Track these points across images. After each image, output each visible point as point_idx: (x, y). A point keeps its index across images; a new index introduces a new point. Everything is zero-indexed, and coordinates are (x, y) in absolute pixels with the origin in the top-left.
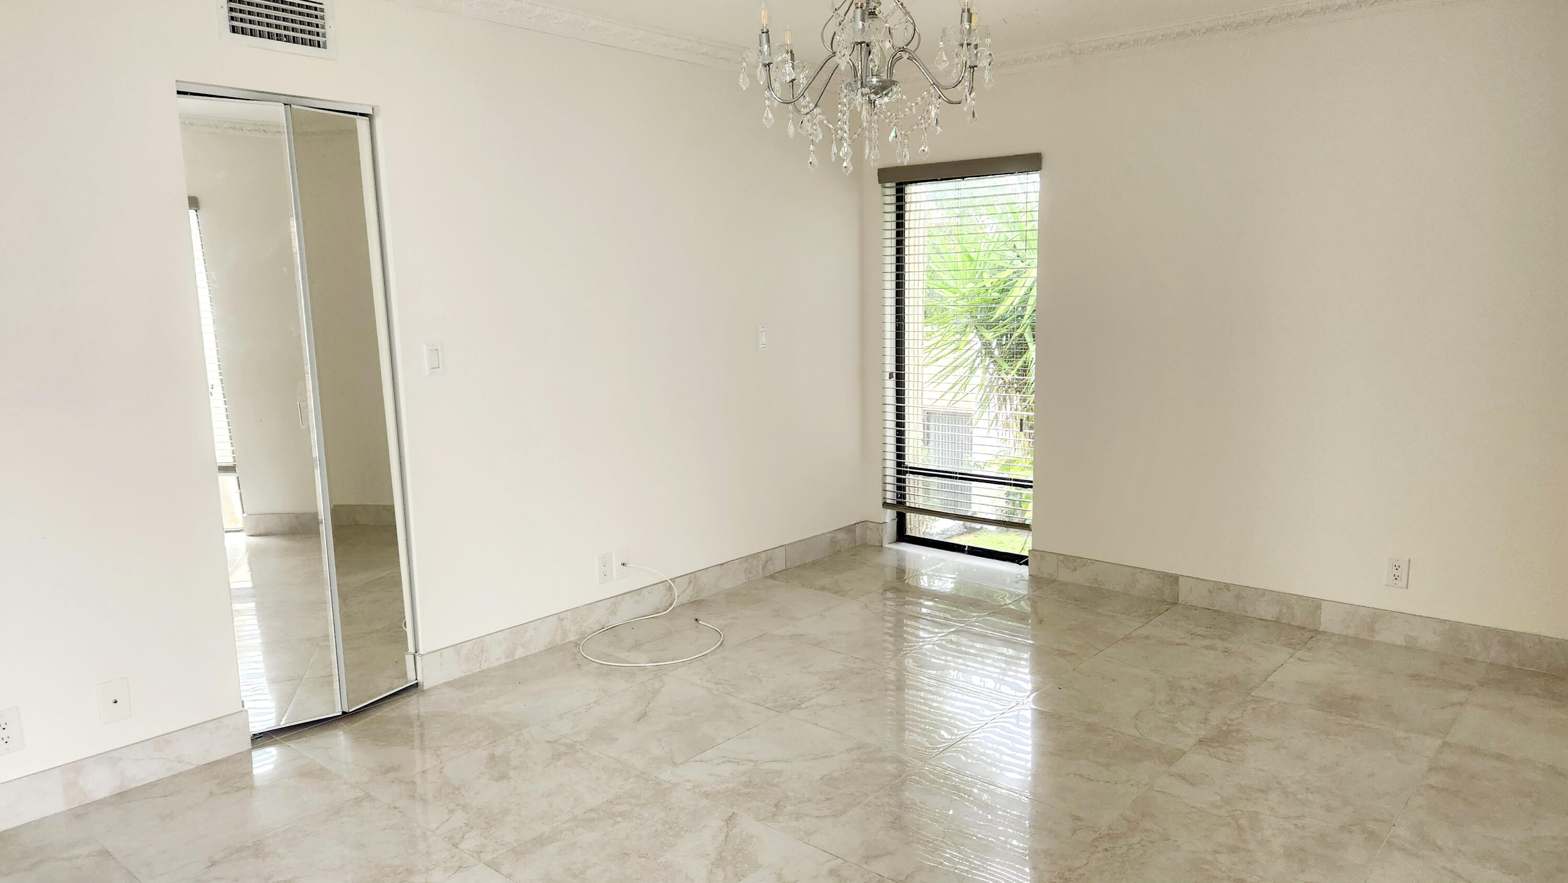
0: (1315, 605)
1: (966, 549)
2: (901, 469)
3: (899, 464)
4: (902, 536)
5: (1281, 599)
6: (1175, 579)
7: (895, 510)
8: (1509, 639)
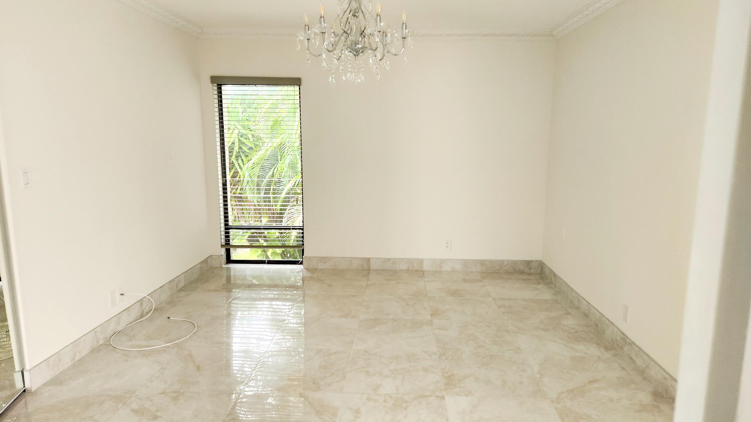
0: (421, 261)
1: (266, 262)
2: (227, 228)
3: (226, 225)
4: (229, 261)
5: (410, 261)
6: (369, 259)
7: (225, 248)
8: (482, 262)
